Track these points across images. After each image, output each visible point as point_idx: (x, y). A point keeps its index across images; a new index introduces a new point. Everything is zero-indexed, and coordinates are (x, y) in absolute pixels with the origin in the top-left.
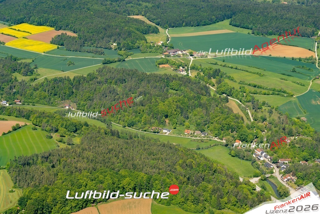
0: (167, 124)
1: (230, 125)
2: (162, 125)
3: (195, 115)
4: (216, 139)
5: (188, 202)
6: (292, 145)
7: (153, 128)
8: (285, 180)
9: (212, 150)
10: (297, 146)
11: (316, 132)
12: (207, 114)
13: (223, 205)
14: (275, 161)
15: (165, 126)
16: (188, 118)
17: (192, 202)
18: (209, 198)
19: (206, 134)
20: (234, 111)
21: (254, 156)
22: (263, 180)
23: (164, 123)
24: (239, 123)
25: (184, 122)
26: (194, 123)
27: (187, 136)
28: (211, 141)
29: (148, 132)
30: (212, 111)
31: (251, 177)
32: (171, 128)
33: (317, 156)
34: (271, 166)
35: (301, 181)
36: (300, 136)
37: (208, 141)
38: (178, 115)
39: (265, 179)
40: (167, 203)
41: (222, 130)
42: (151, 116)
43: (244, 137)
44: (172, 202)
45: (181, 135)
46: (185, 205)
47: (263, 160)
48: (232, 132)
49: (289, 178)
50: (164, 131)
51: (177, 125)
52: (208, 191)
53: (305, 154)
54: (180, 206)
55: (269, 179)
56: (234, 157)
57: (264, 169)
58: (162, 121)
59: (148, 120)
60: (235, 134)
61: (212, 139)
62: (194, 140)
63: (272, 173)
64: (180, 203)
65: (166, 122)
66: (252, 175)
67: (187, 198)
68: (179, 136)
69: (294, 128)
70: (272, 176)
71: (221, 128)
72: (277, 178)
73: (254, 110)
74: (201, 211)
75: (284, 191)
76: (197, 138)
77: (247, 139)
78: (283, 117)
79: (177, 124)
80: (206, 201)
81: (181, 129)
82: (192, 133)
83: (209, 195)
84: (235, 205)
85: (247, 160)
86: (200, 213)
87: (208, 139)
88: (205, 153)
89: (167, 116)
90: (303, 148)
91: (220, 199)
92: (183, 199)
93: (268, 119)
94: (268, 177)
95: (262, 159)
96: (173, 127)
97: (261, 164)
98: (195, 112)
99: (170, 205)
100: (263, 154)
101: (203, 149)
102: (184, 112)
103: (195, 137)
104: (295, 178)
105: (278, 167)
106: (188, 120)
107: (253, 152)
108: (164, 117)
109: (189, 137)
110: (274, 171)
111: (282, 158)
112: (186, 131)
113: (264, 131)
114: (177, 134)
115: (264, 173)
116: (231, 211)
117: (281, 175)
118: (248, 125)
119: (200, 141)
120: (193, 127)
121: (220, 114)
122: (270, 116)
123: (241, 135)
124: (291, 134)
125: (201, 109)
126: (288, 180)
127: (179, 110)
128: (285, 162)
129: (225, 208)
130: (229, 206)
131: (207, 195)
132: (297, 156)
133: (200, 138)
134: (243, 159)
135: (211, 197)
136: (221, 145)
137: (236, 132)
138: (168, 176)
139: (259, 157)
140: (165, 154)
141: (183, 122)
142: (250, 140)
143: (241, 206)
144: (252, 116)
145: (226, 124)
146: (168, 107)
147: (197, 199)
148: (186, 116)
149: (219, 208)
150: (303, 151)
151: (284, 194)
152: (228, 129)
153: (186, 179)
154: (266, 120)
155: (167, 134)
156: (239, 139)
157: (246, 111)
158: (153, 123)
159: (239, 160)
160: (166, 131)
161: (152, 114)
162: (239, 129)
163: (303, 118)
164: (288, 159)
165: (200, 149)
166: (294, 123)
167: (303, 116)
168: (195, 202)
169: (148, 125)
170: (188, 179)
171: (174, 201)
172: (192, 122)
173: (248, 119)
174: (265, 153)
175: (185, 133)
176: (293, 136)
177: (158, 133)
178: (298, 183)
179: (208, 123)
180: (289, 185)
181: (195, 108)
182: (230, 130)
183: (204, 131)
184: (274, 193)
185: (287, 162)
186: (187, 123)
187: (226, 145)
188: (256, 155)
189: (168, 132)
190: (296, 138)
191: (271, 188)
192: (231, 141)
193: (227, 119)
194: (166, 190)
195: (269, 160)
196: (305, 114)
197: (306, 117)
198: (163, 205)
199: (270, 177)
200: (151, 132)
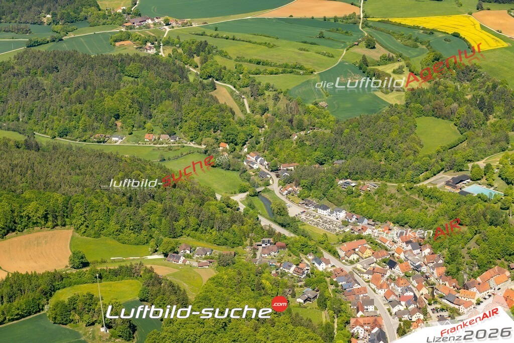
0: (119, 128)
1: (211, 121)
2: (111, 131)
3: (162, 112)
4: (192, 145)
5: (125, 230)
6: (301, 143)
7: (97, 136)
8: (284, 194)
9: (183, 160)
10: (307, 143)
11: (337, 122)
12: (179, 109)
13: (179, 231)
14: (274, 168)
15: (115, 132)
16: (151, 116)
17: (132, 230)
18: (157, 223)
19: (177, 139)
20: (219, 101)
21: (245, 163)
22: (253, 196)
23: (114, 127)
24: (225, 118)
25: (145, 123)
26: (160, 124)
27: (148, 143)
28: (184, 148)
29: (90, 142)
30: (186, 104)
31: (235, 193)
32: (125, 134)
33: (337, 156)
34: (268, 176)
35: (306, 192)
36: (314, 129)
37: (179, 148)
38: (135, 113)
39: (257, 194)
40: (95, 234)
41: (200, 130)
42: (93, 117)
43: (231, 138)
44: (102, 232)
45: (140, 142)
46: (121, 234)
47: (257, 169)
48: (215, 132)
49: (290, 189)
50: (114, 139)
51: (135, 129)
52: (155, 213)
53: (317, 153)
54: (114, 236)
55: (263, 194)
56: (215, 167)
57: (256, 179)
58: (110, 125)
59: (89, 125)
60: (220, 135)
61: (185, 145)
62: (159, 148)
63: (268, 185)
64: (113, 232)
65: (116, 125)
66: (237, 190)
67: (123, 225)
68: (136, 145)
69: (305, 118)
70: (266, 189)
71: (198, 127)
72: (273, 191)
73: (253, 98)
74: (146, 241)
75: (279, 207)
76: (163, 145)
77: (237, 140)
78: (292, 105)
79: (133, 126)
80: (154, 227)
81: (140, 135)
82: (156, 138)
83: (157, 218)
84: (196, 230)
85: (234, 170)
86: (144, 244)
87: (180, 145)
88: (169, 165)
89: (117, 117)
90: (316, 145)
91: (174, 223)
92: (118, 227)
93: (271, 109)
94: (260, 192)
95: (255, 167)
96: (127, 133)
97: (253, 174)
98: (161, 107)
99: (99, 236)
100: (259, 160)
101: (169, 159)
102: (144, 109)
103: (160, 144)
104: (298, 189)
105: (278, 176)
106: (152, 120)
107: (244, 159)
108: (113, 118)
109: (152, 145)
110: (271, 182)
111: (285, 161)
112: (147, 135)
113: (263, 127)
114: (134, 141)
115: (255, 185)
116: (191, 239)
117: (281, 187)
118: (241, 119)
119: (166, 149)
120: (158, 130)
121: (197, 107)
122: (275, 105)
123: (228, 135)
124: (301, 127)
125: (171, 102)
126: (289, 192)
127: (136, 105)
128: (290, 168)
129: (182, 235)
130: (188, 231)
131: (154, 218)
132: (308, 158)
133: (167, 145)
134: (228, 169)
135: (160, 220)
136: (198, 152)
137: (221, 131)
138: (97, 195)
139: (251, 165)
140: (97, 167)
141: (142, 123)
142: (240, 141)
143: (206, 230)
144: (249, 107)
145: (206, 121)
146: (118, 102)
147: (138, 225)
148: (148, 113)
149: (172, 236)
150: (316, 150)
151: (279, 211)
152: (208, 128)
153: (125, 199)
154: (268, 110)
155: (118, 144)
156: (225, 141)
157: (242, 99)
158: (97, 129)
159: (223, 171)
160: (116, 139)
161: (94, 114)
162: (225, 126)
163: (323, 104)
164: (293, 164)
165: (164, 160)
166: (307, 111)
167: (322, 101)
168: (136, 230)
169: (90, 133)
170: (130, 199)
171: (105, 231)
172: (157, 122)
173: (243, 111)
174: (260, 158)
175: (146, 140)
176: (304, 130)
177: (104, 143)
178: (302, 196)
179: (181, 122)
180: (289, 199)
181: (161, 102)
182: (212, 129)
183: (175, 134)
184: (266, 212)
185: (292, 168)
186: (149, 124)
187: (206, 152)
188: (248, 162)
189: (120, 140)
190: (309, 132)
191: (264, 206)
192: (211, 145)
193: (207, 113)
194: (92, 215)
195: (267, 167)
196: (327, 98)
197: (326, 101)
198: (89, 238)
199: (264, 191)
200: (94, 142)
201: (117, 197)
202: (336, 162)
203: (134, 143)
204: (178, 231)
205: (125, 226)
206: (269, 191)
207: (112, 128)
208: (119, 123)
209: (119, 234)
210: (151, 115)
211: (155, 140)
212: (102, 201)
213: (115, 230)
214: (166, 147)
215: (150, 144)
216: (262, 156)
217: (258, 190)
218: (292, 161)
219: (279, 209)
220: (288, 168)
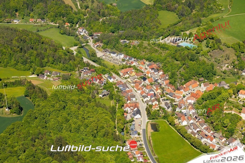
0: (17, 16)
1: (61, 13)
3: (38, 8)
4: (52, 24)
5: (19, 64)
6: (104, 22)
7: (7, 20)
8: (95, 47)
9: (48, 31)
10: (107, 23)
11: (121, 13)
12: (46, 7)
14: (91, 35)
15: (15, 18)
17: (22, 64)
18: (34, 60)
19: (45, 21)
20: (65, 3)
21: (77, 32)
22: (80, 48)
23: (15, 15)
24: (68, 11)
25: (30, 13)
26: (37, 14)
27: (31, 23)
28: (48, 26)
29: (3, 23)
30: (50, 4)
31: (72, 46)
32: (20, 19)
33: (121, 29)
34: (88, 38)
35: (105, 46)
36: (110, 16)
37: (46, 25)
38: (25, 9)
39: (82, 47)
40: (4, 66)
41: (56, 17)
42: (5, 11)
43: (71, 20)
44: (8, 65)
45: (27, 23)
46: (17, 66)
47: (83, 35)
48: (63, 18)
49: (98, 44)
50: (15, 21)
51: (25, 16)
52: (33, 55)
53: (111, 28)
54: (14, 67)
55: (85, 47)
56: (63, 34)
57: (82, 40)
58: (13, 14)
59: (3, 15)
60: (65, 19)
61: (49, 24)
62: (36, 25)
64: (13, 65)
65: (16, 14)
66: (73, 45)
67: (18, 61)
69: (106, 11)
71: (55, 15)
72: (90, 45)
73: (81, 2)
74: (29, 69)
75: (92, 53)
76: (38, 24)
77: (74, 21)
78: (100, 5)
80: (33, 62)
81: (27, 19)
82: (35, 21)
84: (53, 63)
85: (72, 36)
86: (28, 70)
87: (46, 24)
88: (40, 33)
89: (16, 11)
90: (110, 24)
91: (42, 60)
92: (15, 62)
93: (90, 7)
94: (84, 46)
96: (21, 18)
97: (81, 37)
98: (38, 6)
99: (6, 67)
100: (84, 31)
101: (41, 31)
102: (29, 7)
104: (102, 44)
105: (92, 38)
106: (33, 12)
107: (77, 30)
108: (14, 11)
109: (33, 24)
110: (89, 41)
111: (96, 31)
112: (31, 19)
113: (86, 15)
114: (24, 22)
115: (82, 43)
116: (50, 68)
117: (94, 43)
118: (75, 11)
119: (40, 26)
120: (36, 17)
121: (55, 6)
122: (92, 5)
123: (69, 19)
124: (104, 15)
125: (42, 4)
126: (98, 46)
127: (25, 5)
128: (98, 35)
129: (46, 66)
130: (48, 64)
131: (32, 58)
132: (107, 30)
134: (69, 35)
135: (35, 59)
136: (55, 27)
137: (66, 17)
138: (5, 48)
139: (80, 33)
140: (5, 34)
141: (28, 14)
143: (57, 63)
144: (80, 6)
145: (59, 12)
146: (17, 4)
147: (25, 61)
149: (41, 66)
150: (111, 26)
151: (92, 55)
152: (60, 16)
153: (19, 49)
154: (88, 7)
155: (17, 23)
156: (68, 22)
157: (76, 2)
158: (7, 16)
159: (67, 36)
160: (16, 21)
161: (5, 9)
162: (68, 15)
163: (114, 4)
164: (100, 33)
165: (39, 31)
166: (107, 8)
167: (114, 3)
168: (24, 64)
169: (3, 18)
170: (21, 49)
171: (9, 64)
172: (36, 13)
173: (77, 8)
175: (30, 22)
176: (105, 17)
177: (10, 23)
178: (103, 47)
179: (47, 13)
180: (98, 49)
181: (38, 3)
182: (62, 16)
183: (44, 18)
184: (86, 55)
185: (99, 34)
186: (32, 14)
187: (59, 27)
188: (78, 32)
189: (18, 22)
190: (107, 18)
191: (85, 52)
192: (61, 24)
193: (59, 9)
194: (3, 57)
195: (87, 34)
196: (116, 1)
197: (116, 3)
198: (2, 68)
199: (86, 45)
200: (6, 23)
201: (15, 48)
202: (120, 32)
203: (24, 23)
204: (44, 64)
205: (19, 62)
206: (88, 45)
207: (14, 16)
208: (17, 14)
209: (16, 66)
210: (32, 10)
211: (34, 21)
212: (8, 50)
213: (14, 64)
214: (40, 25)
215: (32, 23)
216: (85, 29)
217: (83, 45)
218: (99, 31)
219: (93, 54)
220: (98, 34)
